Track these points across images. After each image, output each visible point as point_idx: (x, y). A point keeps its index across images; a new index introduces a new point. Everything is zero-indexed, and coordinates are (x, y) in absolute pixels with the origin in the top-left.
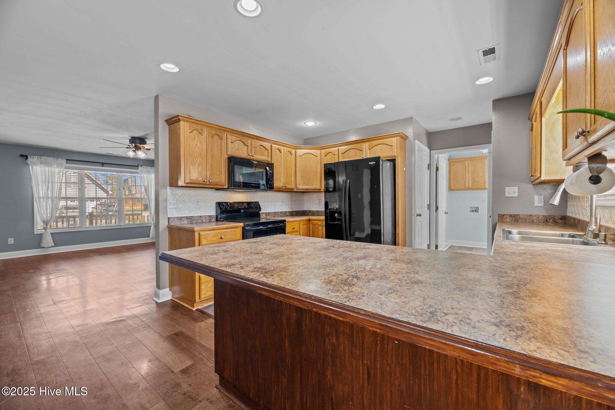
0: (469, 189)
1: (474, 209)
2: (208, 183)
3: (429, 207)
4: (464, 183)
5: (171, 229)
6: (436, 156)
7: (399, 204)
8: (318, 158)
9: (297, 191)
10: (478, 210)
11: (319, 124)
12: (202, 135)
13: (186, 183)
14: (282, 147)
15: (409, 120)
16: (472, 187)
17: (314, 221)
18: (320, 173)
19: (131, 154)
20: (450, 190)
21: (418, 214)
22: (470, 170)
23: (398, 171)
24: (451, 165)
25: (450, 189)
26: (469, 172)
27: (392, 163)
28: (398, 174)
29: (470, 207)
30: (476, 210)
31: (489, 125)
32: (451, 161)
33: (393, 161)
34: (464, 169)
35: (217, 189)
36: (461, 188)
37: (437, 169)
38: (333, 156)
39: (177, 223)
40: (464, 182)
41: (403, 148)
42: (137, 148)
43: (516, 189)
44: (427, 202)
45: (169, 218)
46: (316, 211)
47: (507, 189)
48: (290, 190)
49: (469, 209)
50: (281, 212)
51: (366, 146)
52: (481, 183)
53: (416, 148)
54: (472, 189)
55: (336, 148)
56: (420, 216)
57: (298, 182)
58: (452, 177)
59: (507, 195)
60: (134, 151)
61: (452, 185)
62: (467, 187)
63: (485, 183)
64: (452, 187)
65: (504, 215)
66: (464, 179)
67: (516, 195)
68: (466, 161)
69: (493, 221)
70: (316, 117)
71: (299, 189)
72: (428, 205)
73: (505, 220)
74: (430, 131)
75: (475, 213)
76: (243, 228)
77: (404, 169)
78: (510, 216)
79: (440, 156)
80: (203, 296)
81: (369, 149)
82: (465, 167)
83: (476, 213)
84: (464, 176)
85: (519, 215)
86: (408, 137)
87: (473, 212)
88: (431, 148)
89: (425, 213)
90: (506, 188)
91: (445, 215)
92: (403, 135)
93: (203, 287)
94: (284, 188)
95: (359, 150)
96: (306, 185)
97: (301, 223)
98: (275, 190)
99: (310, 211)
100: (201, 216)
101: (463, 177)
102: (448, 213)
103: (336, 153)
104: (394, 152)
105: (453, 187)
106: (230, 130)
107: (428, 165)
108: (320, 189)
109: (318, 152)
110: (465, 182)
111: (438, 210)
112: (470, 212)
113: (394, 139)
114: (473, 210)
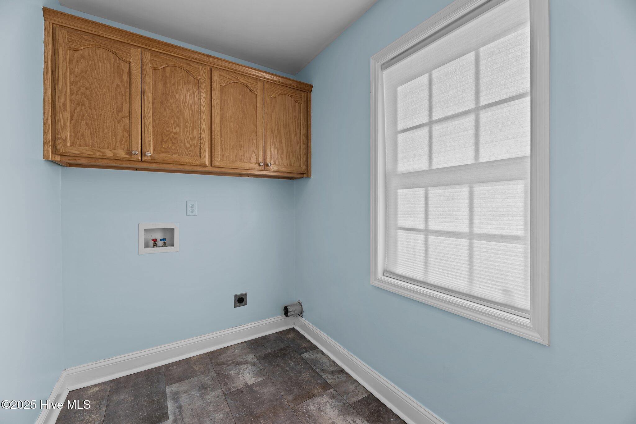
1: (160, 237)
4: (126, 134)
10: (173, 240)
16: (158, 157)
20: (58, 158)
25: (55, 151)
26: (143, 93)
29: (146, 230)
30: (164, 240)
34: (125, 77)
40: (125, 130)
52: (188, 145)
61: (66, 134)
62: (138, 152)
63: (200, 149)
66: (122, 118)
75: (161, 250)
83: (165, 249)
84: (125, 108)
87: (155, 245)
101: (120, 110)
105: (73, 144)
110: (128, 132)
112: (147, 246)
114: (155, 240)
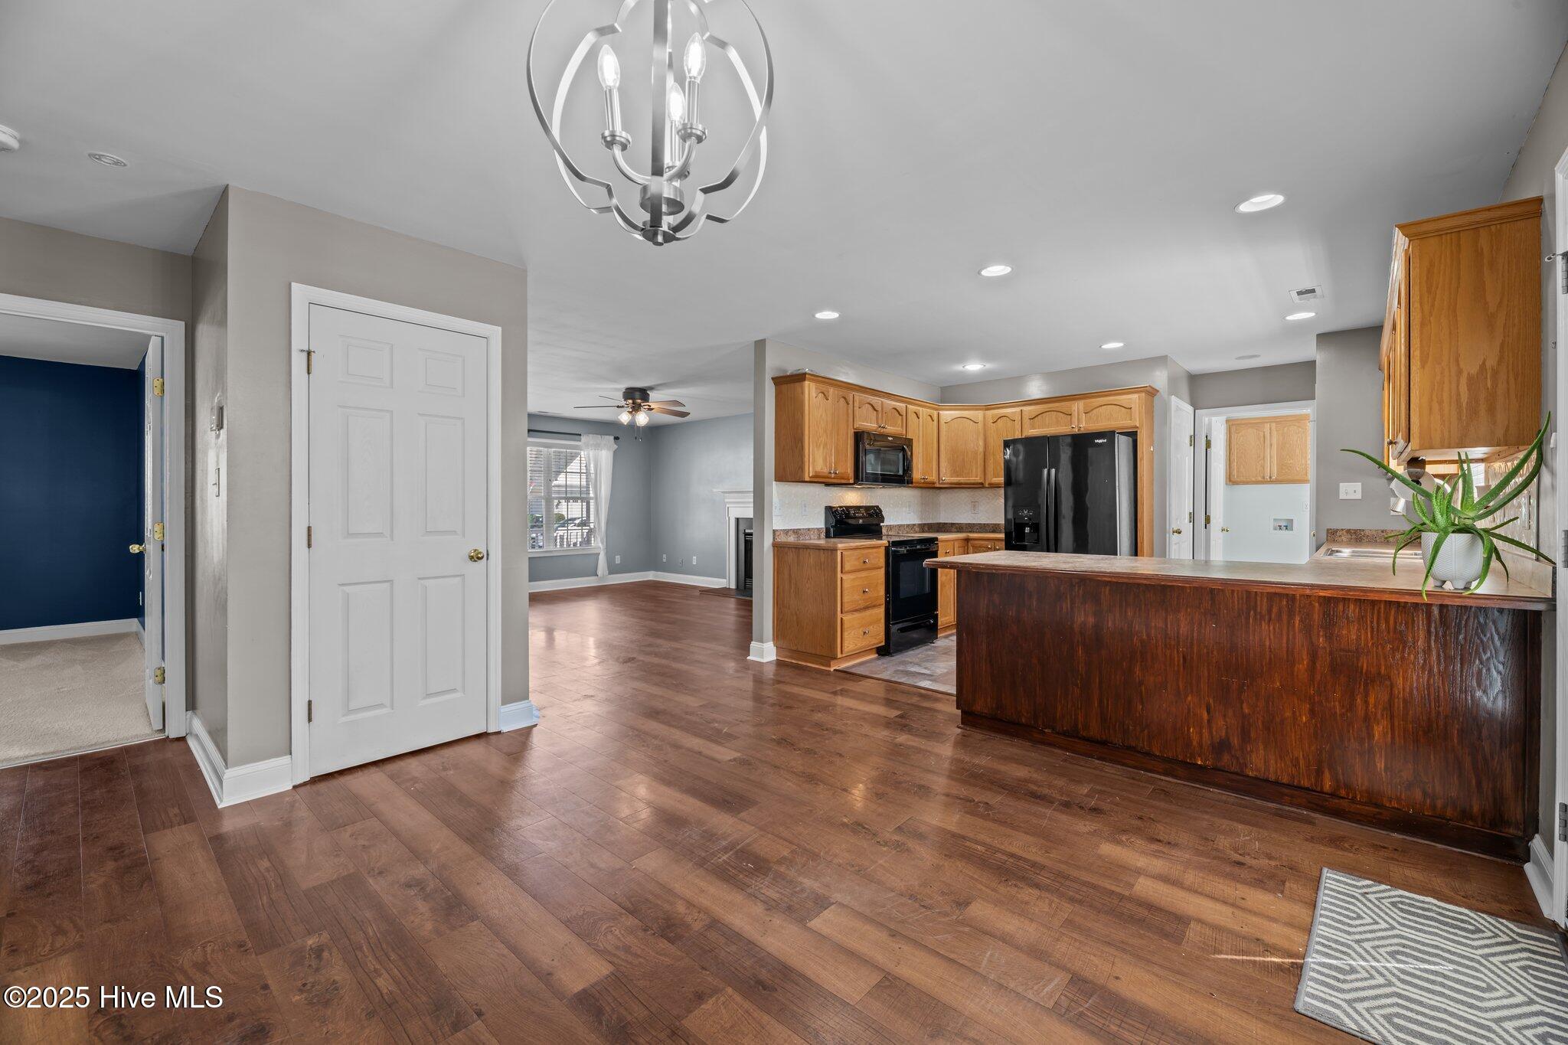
0: (1271, 482)
1: (1283, 524)
2: (833, 475)
3: (1192, 517)
4: (1261, 468)
5: (779, 548)
6: (1207, 419)
7: (1143, 513)
8: (980, 425)
9: (941, 486)
10: (1292, 526)
11: (989, 366)
12: (827, 399)
13: (811, 477)
14: (921, 409)
15: (1162, 360)
16: (1279, 478)
17: (976, 542)
18: (982, 454)
19: (625, 418)
20: (1231, 483)
21: (1175, 529)
22: (1274, 441)
23: (1143, 453)
24: (1232, 431)
25: (1230, 481)
26: (1271, 445)
27: (1131, 439)
28: (1142, 459)
29: (1275, 520)
30: (1288, 526)
31: (1311, 365)
32: (1232, 425)
33: (1133, 435)
34: (1262, 439)
35: (828, 485)
36: (1254, 479)
37: (1208, 444)
38: (1010, 423)
39: (782, 539)
40: (1261, 466)
41: (1150, 411)
42: (636, 408)
43: (1358, 486)
44: (1188, 508)
45: (774, 531)
46: (966, 524)
47: (1343, 486)
48: (930, 485)
49: (1272, 524)
50: (908, 526)
51: (1077, 407)
52: (1298, 469)
53: (1173, 408)
54: (1278, 481)
55: (1018, 409)
56: (1180, 533)
57: (943, 470)
58: (1234, 457)
59: (1342, 496)
60: (630, 412)
61: (1235, 472)
62: (1268, 477)
63: (1305, 470)
64: (1235, 478)
65: (1337, 531)
66: (1260, 460)
67: (1358, 496)
68: (1266, 424)
69: (1317, 541)
70: (985, 355)
71: (945, 484)
72: (1190, 513)
73: (1340, 539)
74: (1193, 373)
75: (1284, 532)
76: (887, 549)
77: (1152, 449)
78: (1348, 531)
79: (1214, 419)
80: (846, 649)
81: (1085, 413)
82: (1262, 436)
83: (1286, 531)
84: (1262, 455)
85: (1363, 530)
86: (1158, 391)
87: (1280, 529)
88: (1196, 405)
89: (1187, 528)
90: (1341, 484)
91: (1221, 534)
92: (1151, 390)
93: (846, 634)
94: (923, 481)
95: (1064, 413)
96: (958, 476)
97: (957, 544)
98: (914, 485)
99: (953, 524)
100: (809, 529)
101: (1259, 457)
102: (1227, 531)
103: (1018, 418)
104: (1135, 421)
105: (1237, 476)
106: (857, 388)
107: (1191, 437)
108: (982, 484)
109: (978, 415)
110: (1263, 467)
111: (1209, 523)
112: (1275, 529)
113: (1135, 396)
114: (1280, 526)
